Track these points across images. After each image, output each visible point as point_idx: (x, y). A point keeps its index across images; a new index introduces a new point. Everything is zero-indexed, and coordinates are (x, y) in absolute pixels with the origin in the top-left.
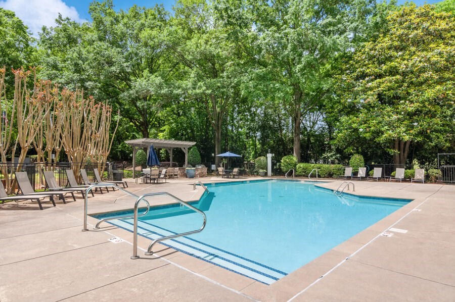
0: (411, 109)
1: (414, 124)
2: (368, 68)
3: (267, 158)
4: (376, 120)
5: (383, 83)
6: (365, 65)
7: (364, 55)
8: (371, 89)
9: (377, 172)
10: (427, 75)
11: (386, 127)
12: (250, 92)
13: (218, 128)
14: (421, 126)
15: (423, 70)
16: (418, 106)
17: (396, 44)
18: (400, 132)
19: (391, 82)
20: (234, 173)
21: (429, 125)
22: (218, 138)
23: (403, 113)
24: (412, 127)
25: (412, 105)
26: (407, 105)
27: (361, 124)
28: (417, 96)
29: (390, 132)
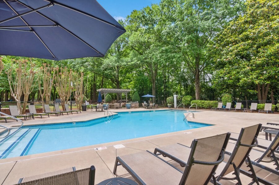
0: (259, 62)
1: (264, 72)
2: (231, 38)
3: (174, 97)
4: (235, 71)
5: (239, 46)
6: (229, 37)
7: (229, 30)
8: (231, 51)
9: (239, 106)
10: (269, 38)
11: (242, 76)
12: (158, 60)
13: (153, 82)
14: (269, 73)
15: (266, 35)
16: (265, 59)
17: (249, 19)
18: (252, 79)
19: (244, 45)
20: (150, 106)
21: (275, 72)
22: (154, 87)
23: (254, 65)
24: (263, 75)
25: (261, 59)
26: (257, 60)
27: (226, 75)
28: (264, 52)
29: (245, 79)
